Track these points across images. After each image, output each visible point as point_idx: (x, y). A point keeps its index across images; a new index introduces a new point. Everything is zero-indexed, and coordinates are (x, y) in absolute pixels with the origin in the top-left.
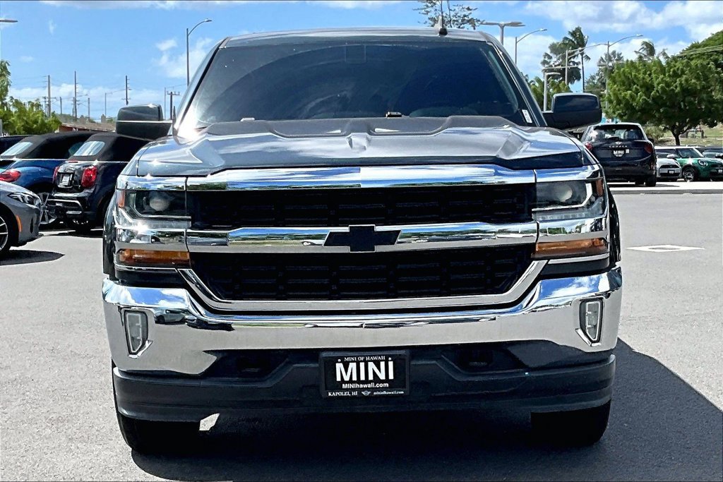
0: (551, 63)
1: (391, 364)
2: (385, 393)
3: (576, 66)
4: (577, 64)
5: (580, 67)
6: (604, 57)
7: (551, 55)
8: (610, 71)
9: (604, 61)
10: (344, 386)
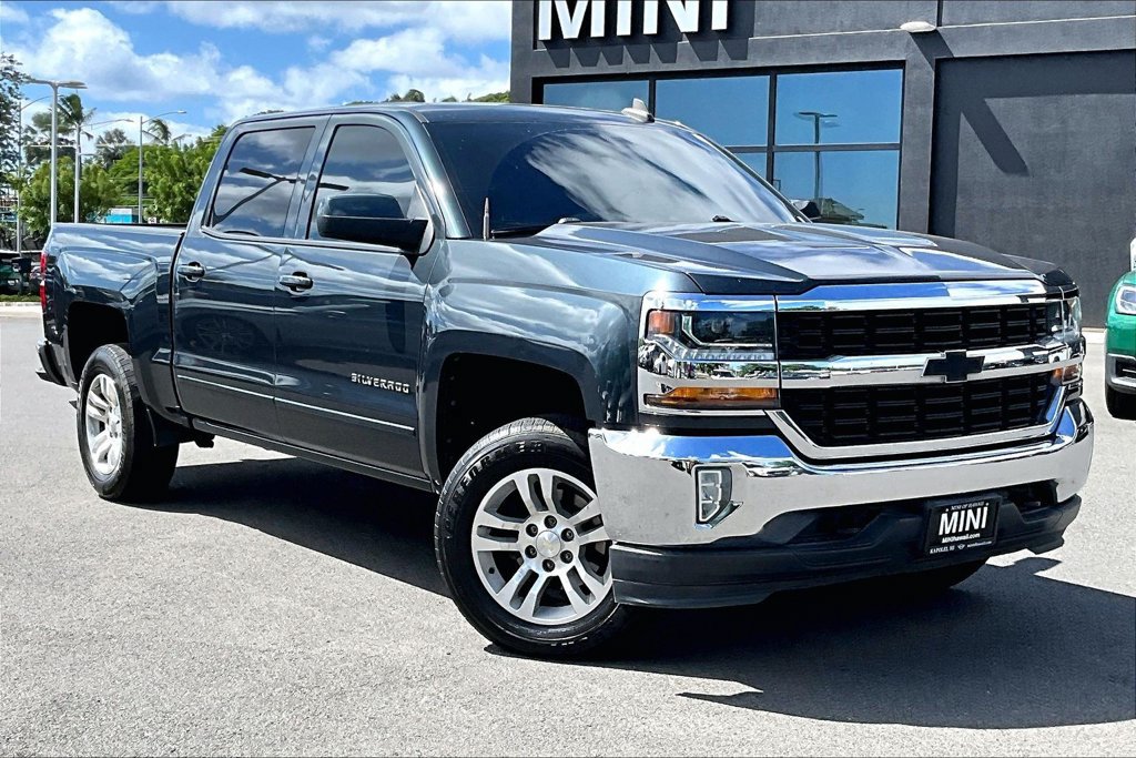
0: (36, 140)
1: (986, 509)
2: (976, 544)
3: (69, 145)
4: (72, 143)
5: (75, 146)
6: (103, 136)
7: (35, 128)
8: (112, 157)
9: (103, 142)
10: (944, 541)
